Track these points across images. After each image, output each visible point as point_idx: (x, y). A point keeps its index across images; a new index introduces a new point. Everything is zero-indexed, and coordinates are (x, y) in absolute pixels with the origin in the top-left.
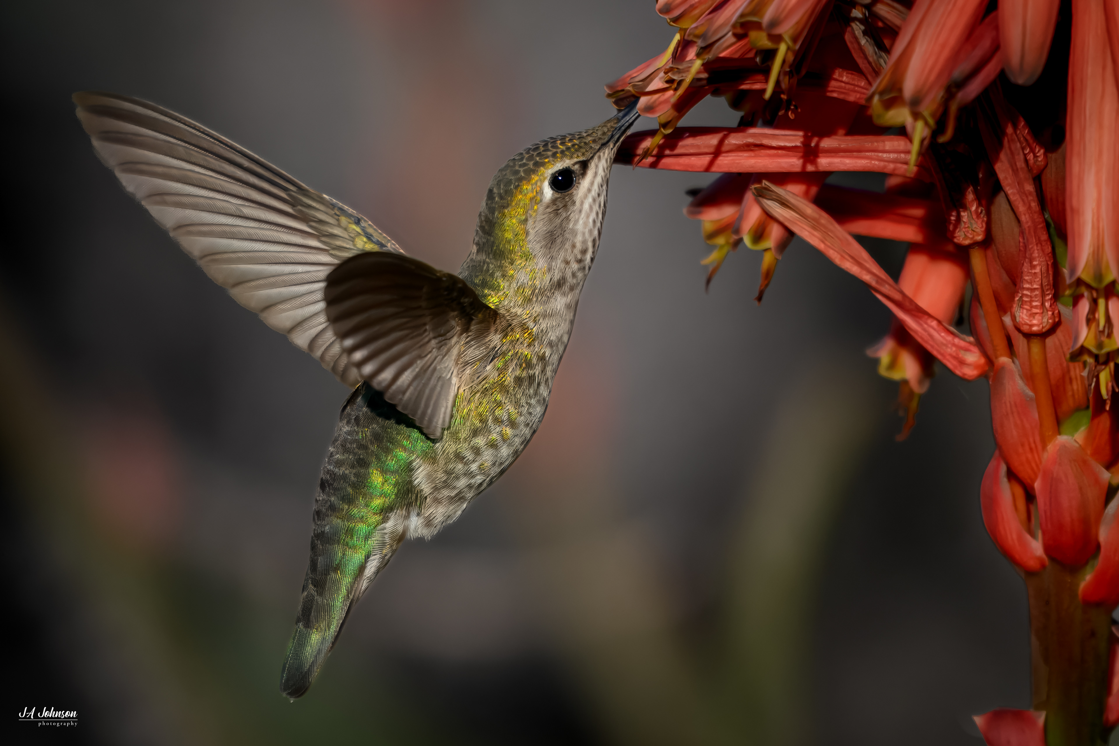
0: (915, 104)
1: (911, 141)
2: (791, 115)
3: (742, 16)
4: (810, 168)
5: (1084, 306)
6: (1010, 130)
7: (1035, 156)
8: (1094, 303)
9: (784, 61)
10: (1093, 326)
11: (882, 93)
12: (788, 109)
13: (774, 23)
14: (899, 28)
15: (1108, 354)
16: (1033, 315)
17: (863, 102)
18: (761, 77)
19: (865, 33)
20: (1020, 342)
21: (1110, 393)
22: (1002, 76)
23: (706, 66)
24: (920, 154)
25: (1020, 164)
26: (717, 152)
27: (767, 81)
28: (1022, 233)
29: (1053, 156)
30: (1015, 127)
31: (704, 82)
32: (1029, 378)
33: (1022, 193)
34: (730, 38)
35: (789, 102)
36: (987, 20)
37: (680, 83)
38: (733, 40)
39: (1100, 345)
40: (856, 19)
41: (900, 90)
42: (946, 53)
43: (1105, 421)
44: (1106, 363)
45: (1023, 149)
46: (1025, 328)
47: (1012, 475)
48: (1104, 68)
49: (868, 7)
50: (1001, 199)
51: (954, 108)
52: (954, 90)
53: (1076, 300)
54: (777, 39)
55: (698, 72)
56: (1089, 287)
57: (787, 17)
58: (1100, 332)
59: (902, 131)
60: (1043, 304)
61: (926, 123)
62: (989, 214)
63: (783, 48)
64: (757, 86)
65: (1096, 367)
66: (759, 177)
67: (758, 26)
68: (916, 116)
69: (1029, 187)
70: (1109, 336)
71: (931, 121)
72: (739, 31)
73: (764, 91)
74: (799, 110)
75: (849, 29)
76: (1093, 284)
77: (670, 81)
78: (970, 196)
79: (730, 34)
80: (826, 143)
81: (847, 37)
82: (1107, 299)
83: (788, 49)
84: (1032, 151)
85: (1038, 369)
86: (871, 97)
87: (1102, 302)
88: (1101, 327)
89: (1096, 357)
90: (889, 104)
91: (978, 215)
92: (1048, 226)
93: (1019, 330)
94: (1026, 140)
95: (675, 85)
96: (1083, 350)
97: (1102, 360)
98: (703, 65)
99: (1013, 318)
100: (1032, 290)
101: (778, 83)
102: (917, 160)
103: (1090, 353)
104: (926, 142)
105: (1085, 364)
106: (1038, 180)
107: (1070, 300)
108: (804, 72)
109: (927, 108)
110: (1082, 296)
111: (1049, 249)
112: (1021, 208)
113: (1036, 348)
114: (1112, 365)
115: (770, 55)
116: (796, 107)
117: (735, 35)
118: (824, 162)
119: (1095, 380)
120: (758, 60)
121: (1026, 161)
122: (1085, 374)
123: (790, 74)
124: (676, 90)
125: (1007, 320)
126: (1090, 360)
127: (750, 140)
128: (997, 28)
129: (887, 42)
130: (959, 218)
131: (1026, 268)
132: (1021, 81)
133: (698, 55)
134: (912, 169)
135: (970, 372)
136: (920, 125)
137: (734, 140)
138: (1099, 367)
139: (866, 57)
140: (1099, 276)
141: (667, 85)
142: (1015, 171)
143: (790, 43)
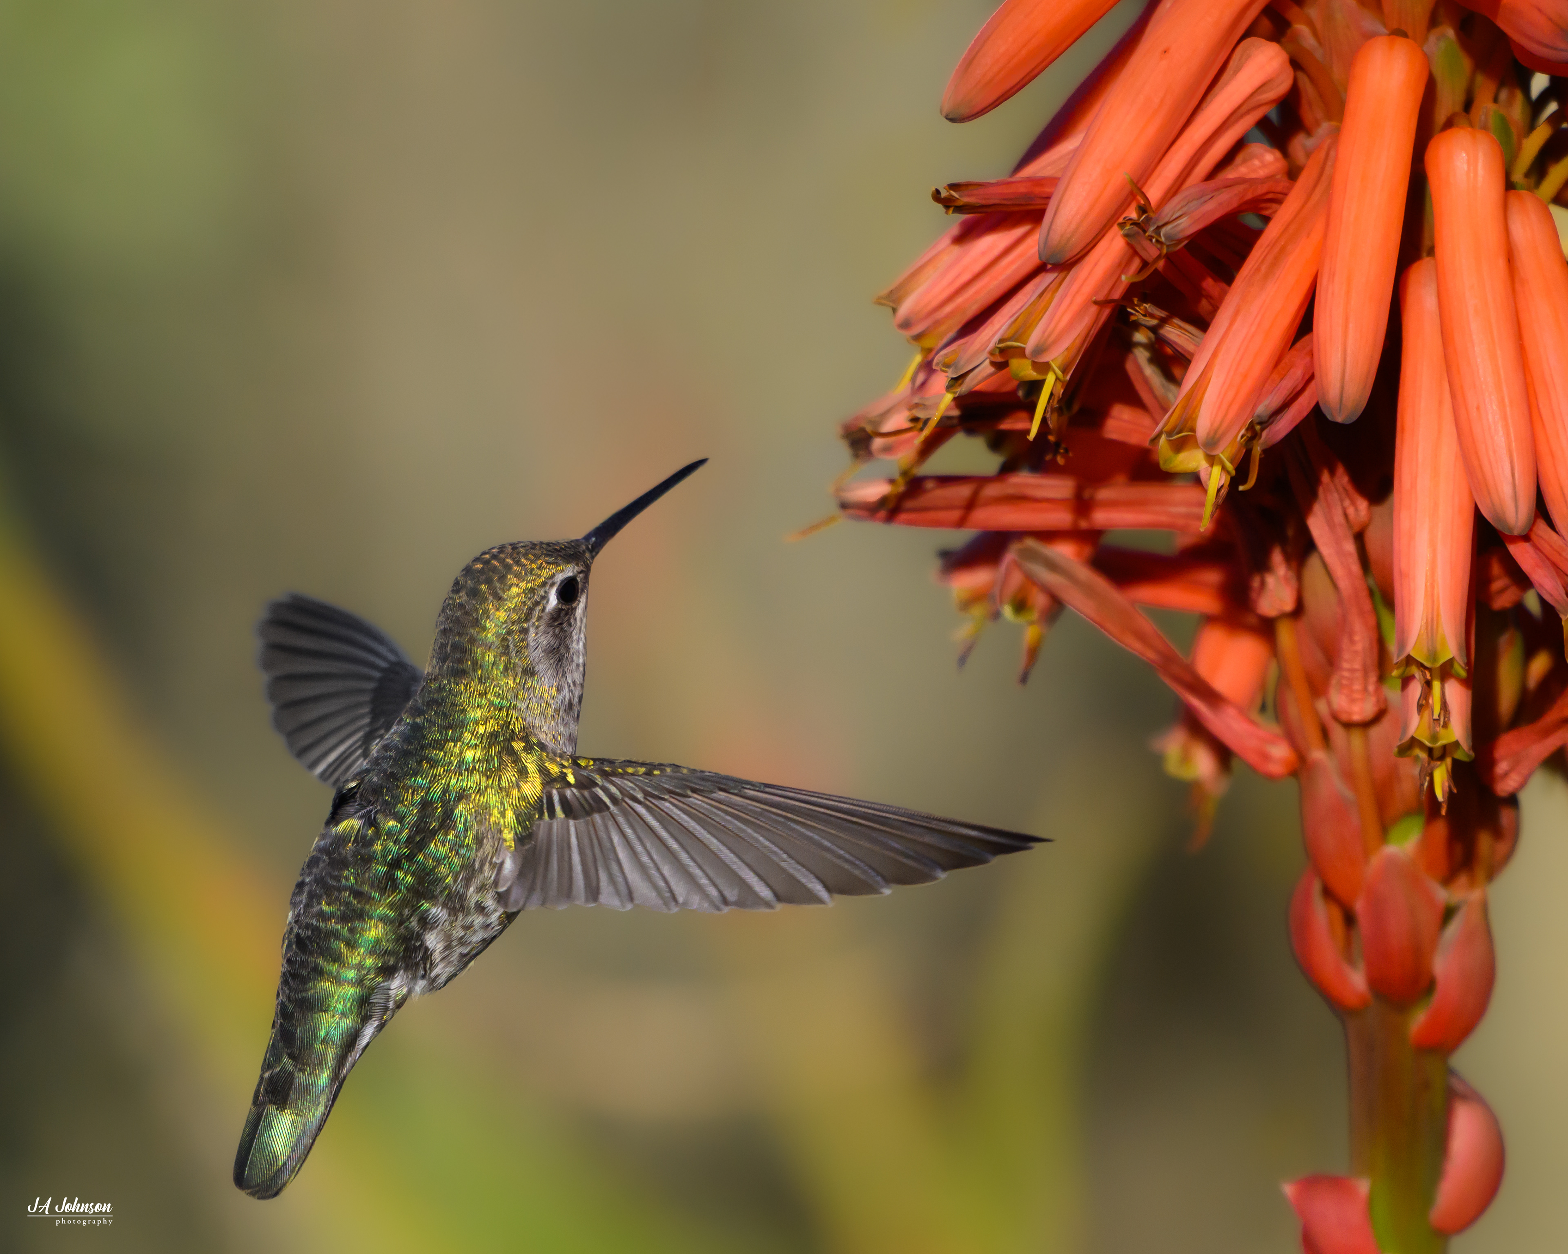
0: (1210, 447)
1: (1205, 491)
2: (1060, 460)
3: (1001, 341)
4: (1083, 524)
5: (1416, 689)
6: (1325, 477)
7: (1356, 510)
8: (1428, 684)
9: (1052, 394)
10: (1426, 714)
11: (1170, 434)
12: (1056, 452)
13: (1040, 350)
14: (1192, 355)
15: (1445, 747)
16: (1353, 701)
17: (1147, 444)
18: (1023, 415)
19: (1152, 361)
20: (1338, 734)
21: (1447, 795)
22: (1317, 411)
23: (959, 401)
24: (1217, 506)
25: (1339, 518)
26: (970, 505)
27: (1031, 418)
28: (1341, 602)
29: (1378, 510)
30: (1332, 473)
31: (955, 421)
32: (1348, 775)
33: (1340, 553)
34: (987, 369)
35: (1057, 445)
36: (1298, 345)
37: (926, 421)
38: (992, 370)
39: (1434, 738)
40: (1139, 344)
41: (1193, 430)
42: (1249, 383)
43: (1440, 829)
44: (1442, 758)
45: (1342, 500)
46: (1344, 717)
47: (1328, 893)
48: (1440, 403)
49: (1154, 329)
50: (1313, 563)
51: (1257, 450)
52: (1258, 427)
53: (1406, 681)
54: (1044, 368)
55: (948, 409)
56: (1421, 665)
57: (1055, 342)
58: (1434, 720)
59: (1196, 479)
60: (1365, 689)
61: (1224, 468)
62: (1299, 577)
63: (1050, 379)
64: (1020, 426)
65: (1429, 764)
66: (1019, 534)
67: (1021, 353)
68: (1212, 460)
69: (1350, 547)
70: (1445, 725)
71: (1230, 467)
72: (999, 359)
73: (1028, 432)
74: (1071, 454)
75: (1131, 357)
76: (1426, 664)
77: (915, 420)
78: (1277, 557)
79: (988, 361)
80: (1104, 494)
81: (1129, 366)
82: (1443, 680)
83: (1057, 379)
84: (1353, 503)
85: (1359, 766)
86: (1158, 436)
87: (1436, 685)
88: (1436, 716)
89: (1430, 751)
90: (1179, 446)
91: (1286, 579)
92: (1371, 593)
93: (1335, 717)
94: (1345, 490)
95: (920, 425)
96: (1414, 742)
97: (1437, 754)
98: (955, 399)
99: (1329, 704)
100: (1352, 671)
101: (1044, 420)
102: (1212, 515)
103: (1421, 745)
104: (1224, 492)
105: (1417, 758)
106: (1359, 538)
107: (1398, 683)
108: (1076, 408)
109: (1226, 452)
110: (1412, 677)
111: (1372, 621)
112: (1339, 572)
113: (1357, 739)
114: (1449, 761)
115: (1035, 387)
116: (1067, 451)
117: (993, 364)
118: (1101, 517)
119: (1428, 778)
120: (1020, 393)
121: (1346, 515)
122: (1416, 771)
123: (1060, 410)
124: (922, 430)
125: (1322, 706)
126: (1423, 755)
127: (1010, 491)
128: (1311, 353)
129: (1177, 372)
130: (1263, 584)
131: (1345, 643)
132: (1339, 419)
133: (949, 388)
134: (1205, 525)
135: (1275, 768)
136: (1216, 470)
137: (991, 491)
138: (1433, 763)
139: (1151, 390)
140: (1433, 655)
141: (909, 425)
142: (1331, 525)
143: (1060, 373)
